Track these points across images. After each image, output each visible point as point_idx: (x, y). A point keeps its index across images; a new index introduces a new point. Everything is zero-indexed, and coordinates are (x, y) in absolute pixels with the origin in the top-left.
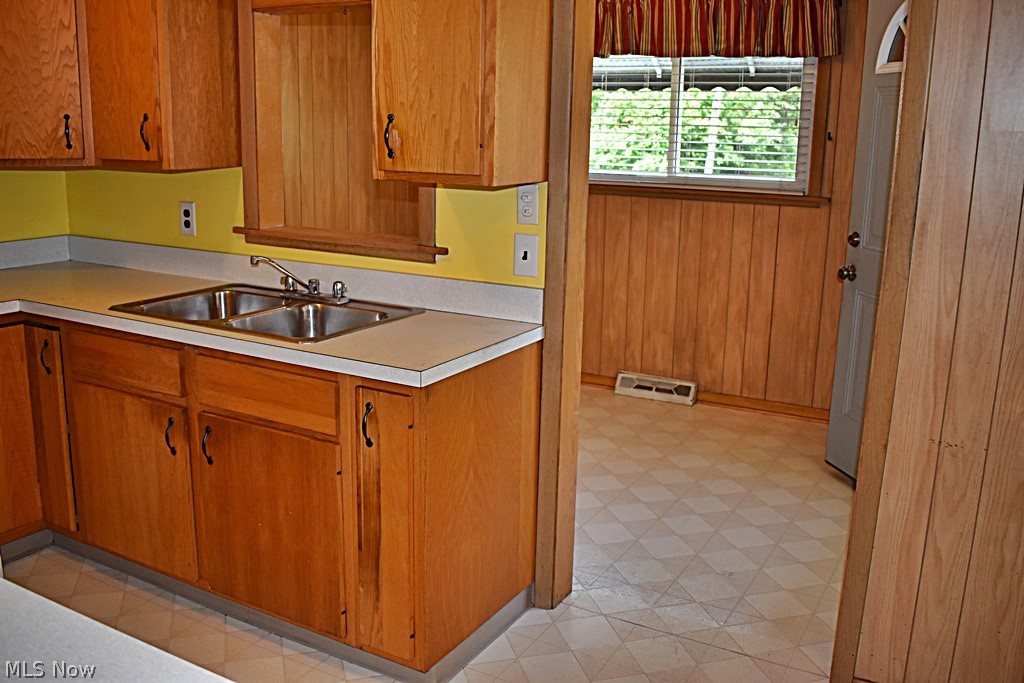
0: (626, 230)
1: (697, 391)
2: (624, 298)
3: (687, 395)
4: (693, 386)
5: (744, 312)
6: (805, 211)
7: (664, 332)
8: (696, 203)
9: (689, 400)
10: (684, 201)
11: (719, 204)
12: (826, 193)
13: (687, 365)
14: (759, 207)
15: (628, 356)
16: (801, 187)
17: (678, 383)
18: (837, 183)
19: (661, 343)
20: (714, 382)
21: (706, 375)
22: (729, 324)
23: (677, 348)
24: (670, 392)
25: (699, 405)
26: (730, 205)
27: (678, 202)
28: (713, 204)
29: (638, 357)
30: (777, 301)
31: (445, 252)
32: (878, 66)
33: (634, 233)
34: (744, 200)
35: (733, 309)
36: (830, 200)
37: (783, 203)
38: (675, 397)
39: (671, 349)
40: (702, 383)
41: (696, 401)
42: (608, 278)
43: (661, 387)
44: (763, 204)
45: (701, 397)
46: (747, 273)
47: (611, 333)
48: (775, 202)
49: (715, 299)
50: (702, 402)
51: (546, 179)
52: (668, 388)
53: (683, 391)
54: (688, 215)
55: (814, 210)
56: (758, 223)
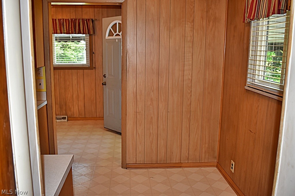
1: (68, 118)
3: (65, 119)
4: (66, 117)
5: (77, 96)
6: (90, 71)
8: (62, 70)
9: (66, 120)
11: (68, 70)
12: (94, 66)
13: (64, 112)
16: (88, 65)
17: (63, 116)
18: (96, 63)
20: (72, 115)
21: (69, 114)
22: (74, 100)
23: (61, 108)
24: (61, 119)
25: (68, 121)
26: (71, 70)
27: (57, 71)
28: (67, 70)
30: (85, 93)
32: (106, 37)
34: (74, 69)
35: (74, 96)
36: (95, 68)
37: (84, 69)
38: (62, 120)
39: (59, 108)
40: (69, 115)
41: (68, 120)
43: (58, 118)
44: (79, 70)
45: (69, 119)
46: (77, 86)
48: (82, 69)
49: (69, 94)
50: (69, 120)
51: (45, 66)
52: (60, 118)
53: (64, 118)
54: (60, 74)
55: (91, 70)
56: (78, 74)
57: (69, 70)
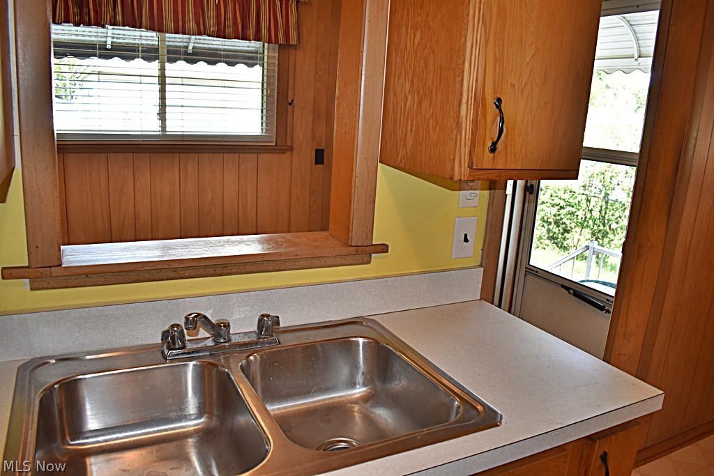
0: (130, 183)
6: (276, 156)
8: (192, 155)
10: (181, 154)
11: (211, 155)
12: (289, 143)
16: (270, 139)
18: (295, 135)
27: (177, 155)
28: (206, 156)
31: (384, 248)
34: (231, 151)
36: (292, 147)
37: (260, 151)
44: (245, 153)
46: (236, 205)
48: (253, 151)
55: (281, 155)
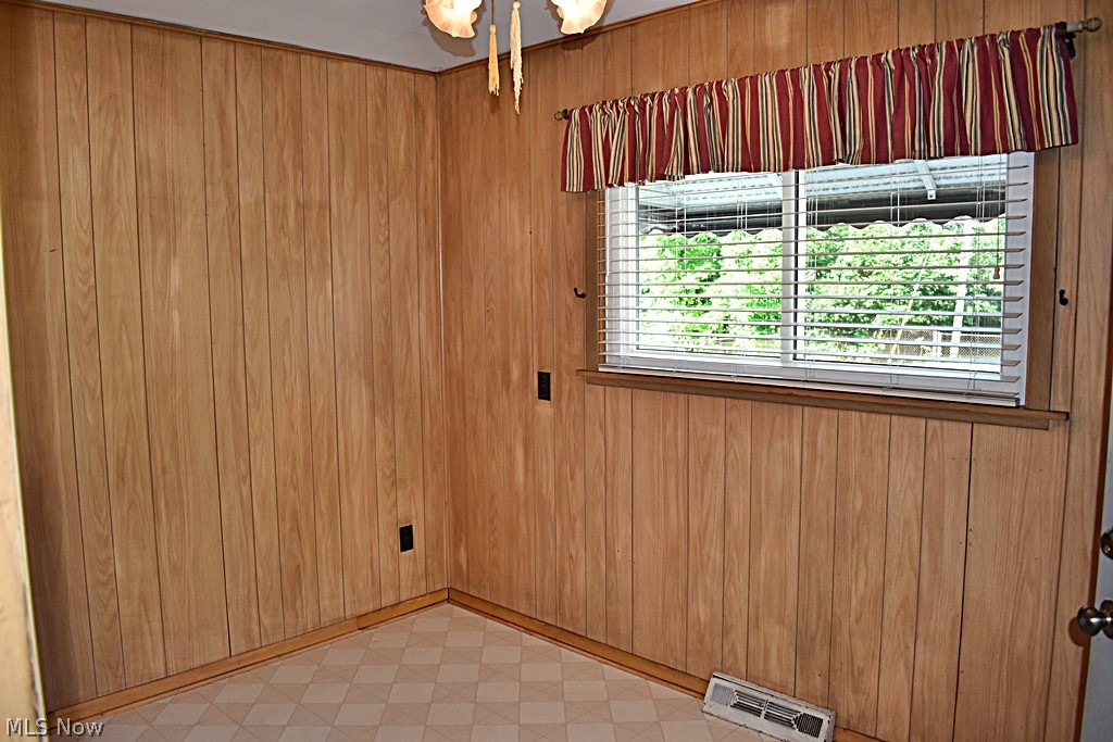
0: (719, 451)
1: (834, 728)
2: (719, 560)
3: (816, 734)
4: (826, 718)
5: (912, 603)
6: (1019, 437)
7: (781, 621)
8: (825, 412)
10: (806, 409)
11: (864, 416)
12: (1060, 404)
13: (818, 681)
14: (933, 424)
15: (726, 650)
16: (1010, 389)
17: (803, 709)
18: (1082, 384)
19: (776, 640)
20: (862, 718)
21: (849, 703)
22: (886, 622)
23: (802, 650)
24: (789, 724)
27: (798, 409)
28: (854, 416)
29: (742, 656)
30: (972, 595)
33: (731, 455)
34: (906, 411)
35: (893, 598)
36: (1068, 416)
37: (976, 418)
38: (796, 736)
39: (792, 650)
40: (842, 715)
42: (695, 524)
43: (774, 712)
44: (942, 419)
45: (840, 738)
46: (916, 537)
47: (701, 610)
48: (962, 416)
49: (862, 577)
52: (786, 716)
53: (809, 726)
54: (815, 433)
56: (934, 453)
57: (873, 416)
